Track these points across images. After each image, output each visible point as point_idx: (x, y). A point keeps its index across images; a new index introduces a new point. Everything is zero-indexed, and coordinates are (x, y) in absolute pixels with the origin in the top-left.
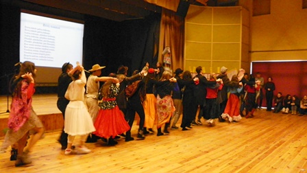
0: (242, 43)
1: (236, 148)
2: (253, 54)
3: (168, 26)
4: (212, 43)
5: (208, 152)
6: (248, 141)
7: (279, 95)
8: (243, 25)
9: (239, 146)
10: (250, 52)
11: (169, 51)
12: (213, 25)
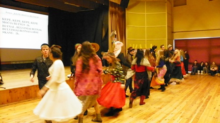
0: (168, 26)
1: (180, 104)
2: (175, 34)
3: (114, 15)
4: (146, 26)
5: (161, 108)
6: (185, 97)
7: (195, 62)
8: (168, 13)
9: (182, 102)
10: (173, 32)
11: (116, 34)
12: (146, 13)
